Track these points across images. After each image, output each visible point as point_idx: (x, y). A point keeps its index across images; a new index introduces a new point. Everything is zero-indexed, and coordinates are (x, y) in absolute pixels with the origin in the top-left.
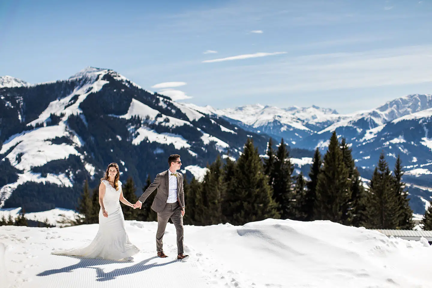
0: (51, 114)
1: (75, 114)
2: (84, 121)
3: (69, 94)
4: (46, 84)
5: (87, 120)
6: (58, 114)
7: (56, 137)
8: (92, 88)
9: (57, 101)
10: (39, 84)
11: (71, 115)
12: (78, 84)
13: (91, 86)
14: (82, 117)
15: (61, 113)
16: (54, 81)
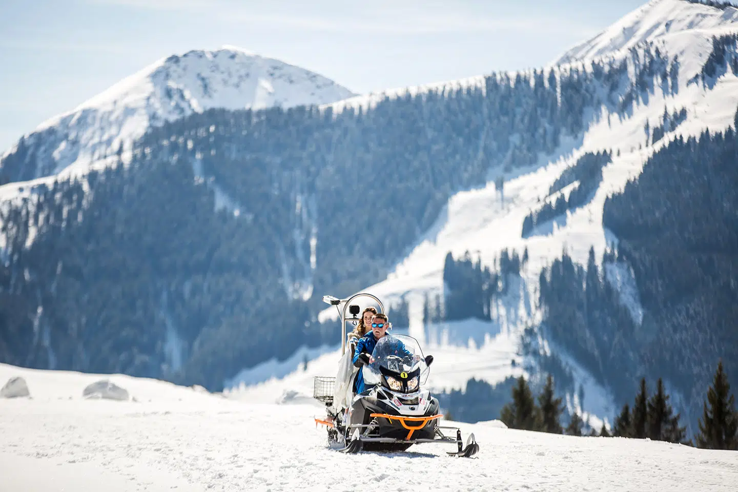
0: (449, 256)
1: (580, 259)
2: (627, 297)
3: (552, 148)
4: (432, 96)
5: (645, 299)
6: (489, 262)
7: (472, 383)
8: (682, 115)
9: (490, 189)
10: (395, 91)
11: (556, 263)
12: (602, 91)
13: (674, 104)
14: (618, 276)
15: (505, 254)
16: (475, 80)
